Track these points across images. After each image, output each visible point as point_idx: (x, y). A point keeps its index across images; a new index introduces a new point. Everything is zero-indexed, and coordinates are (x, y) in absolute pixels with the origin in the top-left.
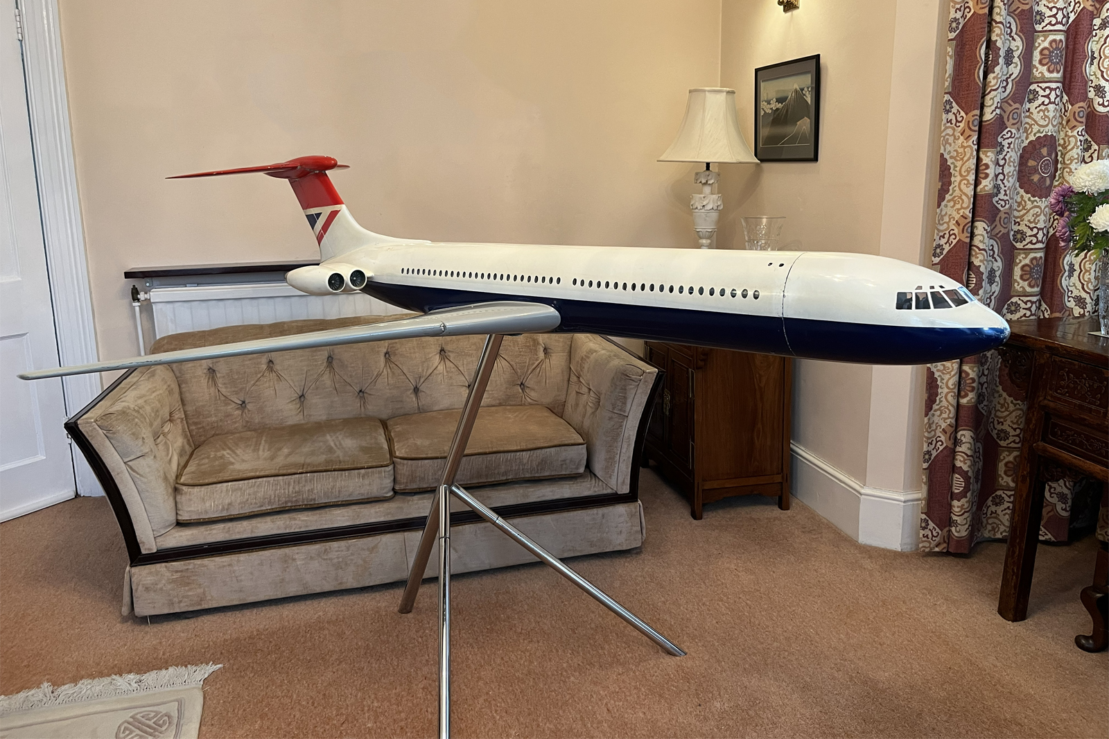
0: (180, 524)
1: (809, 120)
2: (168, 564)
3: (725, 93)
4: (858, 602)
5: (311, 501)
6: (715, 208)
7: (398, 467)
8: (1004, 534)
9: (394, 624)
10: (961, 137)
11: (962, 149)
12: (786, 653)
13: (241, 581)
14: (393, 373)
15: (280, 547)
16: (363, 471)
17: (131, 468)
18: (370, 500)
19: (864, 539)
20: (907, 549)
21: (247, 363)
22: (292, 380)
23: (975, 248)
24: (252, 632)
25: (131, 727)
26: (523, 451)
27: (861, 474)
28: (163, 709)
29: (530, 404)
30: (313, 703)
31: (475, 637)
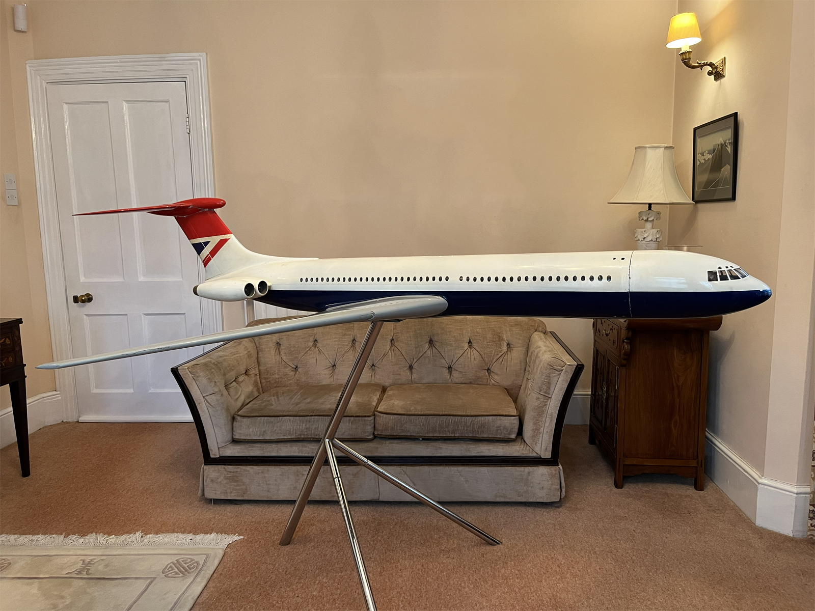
0: (235, 441)
1: (729, 167)
2: (226, 467)
3: (663, 148)
4: (733, 573)
5: (317, 436)
6: (654, 240)
7: (377, 418)
9: (359, 529)
12: (649, 603)
13: (269, 484)
14: (395, 354)
15: (295, 465)
16: (352, 418)
17: (207, 401)
18: (356, 439)
19: (760, 522)
20: (799, 535)
21: (300, 340)
22: (328, 354)
24: (269, 519)
25: (174, 566)
26: (468, 416)
27: (760, 466)
28: (196, 558)
29: (493, 385)
30: (286, 572)
31: (410, 547)
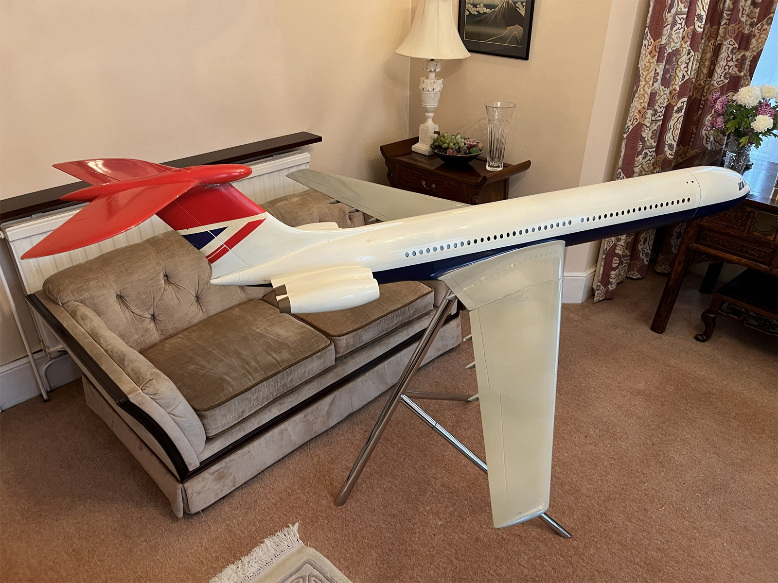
0: (210, 440)
1: (521, 28)
2: (210, 470)
6: (440, 90)
7: (338, 342)
8: (621, 280)
10: (649, 56)
11: (649, 64)
13: (256, 459)
15: (277, 426)
16: (319, 354)
17: (174, 415)
18: (324, 371)
21: (149, 283)
22: (189, 287)
23: (644, 126)
